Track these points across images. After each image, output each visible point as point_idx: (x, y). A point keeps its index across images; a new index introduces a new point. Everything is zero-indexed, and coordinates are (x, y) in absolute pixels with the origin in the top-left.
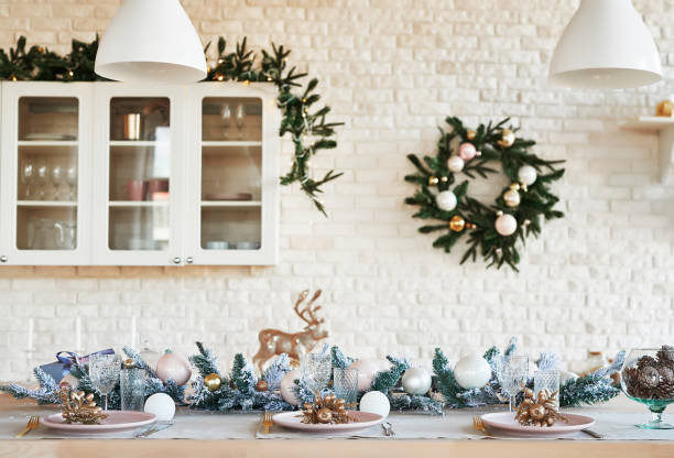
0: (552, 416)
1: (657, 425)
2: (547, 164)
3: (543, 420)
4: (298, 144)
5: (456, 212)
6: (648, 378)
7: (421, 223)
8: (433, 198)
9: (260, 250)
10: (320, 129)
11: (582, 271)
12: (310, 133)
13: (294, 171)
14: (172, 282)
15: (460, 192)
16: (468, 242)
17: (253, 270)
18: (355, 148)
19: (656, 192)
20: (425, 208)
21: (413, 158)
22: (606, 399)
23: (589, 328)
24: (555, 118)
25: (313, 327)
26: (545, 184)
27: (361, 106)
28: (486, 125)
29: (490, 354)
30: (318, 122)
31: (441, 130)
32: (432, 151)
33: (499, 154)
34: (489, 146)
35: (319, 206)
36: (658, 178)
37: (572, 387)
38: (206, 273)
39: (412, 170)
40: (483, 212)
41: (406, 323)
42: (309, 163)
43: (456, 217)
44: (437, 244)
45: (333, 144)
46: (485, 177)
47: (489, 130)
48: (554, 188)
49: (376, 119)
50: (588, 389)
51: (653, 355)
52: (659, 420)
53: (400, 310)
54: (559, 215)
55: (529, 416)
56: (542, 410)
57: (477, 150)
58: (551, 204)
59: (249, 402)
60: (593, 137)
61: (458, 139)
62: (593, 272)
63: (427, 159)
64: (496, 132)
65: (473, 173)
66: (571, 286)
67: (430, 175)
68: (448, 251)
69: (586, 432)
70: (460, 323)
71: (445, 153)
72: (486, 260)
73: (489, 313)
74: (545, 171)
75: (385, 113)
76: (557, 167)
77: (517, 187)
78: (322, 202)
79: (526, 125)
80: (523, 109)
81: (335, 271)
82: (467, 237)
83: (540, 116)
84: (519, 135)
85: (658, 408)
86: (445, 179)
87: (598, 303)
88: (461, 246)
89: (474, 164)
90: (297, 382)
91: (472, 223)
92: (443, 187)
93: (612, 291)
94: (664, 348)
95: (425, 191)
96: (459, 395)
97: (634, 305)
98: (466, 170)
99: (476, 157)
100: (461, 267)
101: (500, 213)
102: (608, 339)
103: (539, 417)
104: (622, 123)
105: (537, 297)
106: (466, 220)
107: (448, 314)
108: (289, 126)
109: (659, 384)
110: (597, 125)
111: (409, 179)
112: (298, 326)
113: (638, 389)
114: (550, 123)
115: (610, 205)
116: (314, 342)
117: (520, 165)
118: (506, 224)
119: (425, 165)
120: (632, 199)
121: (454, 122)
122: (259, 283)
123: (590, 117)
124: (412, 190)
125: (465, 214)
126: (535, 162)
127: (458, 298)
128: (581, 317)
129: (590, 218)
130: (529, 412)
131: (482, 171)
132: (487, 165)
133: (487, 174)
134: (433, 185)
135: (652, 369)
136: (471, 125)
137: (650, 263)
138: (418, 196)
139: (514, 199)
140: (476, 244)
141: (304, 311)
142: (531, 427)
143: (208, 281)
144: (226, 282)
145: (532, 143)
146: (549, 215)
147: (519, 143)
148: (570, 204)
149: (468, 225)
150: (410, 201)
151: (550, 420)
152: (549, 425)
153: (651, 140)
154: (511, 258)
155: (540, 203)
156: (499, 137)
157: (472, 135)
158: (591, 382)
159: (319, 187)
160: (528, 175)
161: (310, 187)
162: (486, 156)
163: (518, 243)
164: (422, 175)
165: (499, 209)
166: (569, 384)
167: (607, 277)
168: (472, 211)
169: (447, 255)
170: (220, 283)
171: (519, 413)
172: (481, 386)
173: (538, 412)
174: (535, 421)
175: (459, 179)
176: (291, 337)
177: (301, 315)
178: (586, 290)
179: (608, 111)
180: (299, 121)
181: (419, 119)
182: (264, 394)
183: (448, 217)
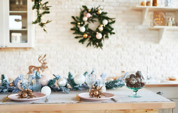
0: (101, 94)
1: (135, 96)
2: (111, 19)
3: (98, 96)
4: (38, 12)
5: (85, 32)
6: (132, 81)
7: (76, 35)
8: (79, 29)
9: (27, 43)
10: (45, 8)
11: (120, 49)
12: (42, 9)
13: (37, 20)
14: (3, 52)
15: (86, 27)
16: (89, 41)
17: (27, 49)
18: (57, 14)
19: (140, 27)
20: (76, 31)
21: (73, 17)
22: (121, 87)
23: (122, 65)
24: (113, 6)
25: (44, 65)
26: (110, 25)
27: (58, 2)
28: (94, 8)
29: (86, 73)
30: (44, 6)
31: (81, 9)
32: (78, 15)
33: (97, 16)
34: (95, 14)
35: (45, 30)
36: (141, 23)
37: (111, 83)
38: (14, 50)
39: (73, 20)
40: (93, 32)
41: (71, 64)
42: (41, 18)
43: (85, 34)
44: (80, 41)
45: (49, 12)
46: (93, 22)
47: (95, 10)
48: (112, 26)
49: (63, 6)
50: (116, 84)
51: (135, 74)
52: (136, 95)
53: (70, 60)
54: (114, 33)
55: (93, 94)
56: (97, 93)
57: (91, 15)
58: (111, 30)
59: (6, 90)
60: (124, 12)
61: (86, 12)
62: (123, 49)
63: (77, 17)
64: (96, 10)
65: (90, 21)
66: (117, 53)
67: (78, 22)
68: (83, 43)
69: (112, 99)
70: (87, 64)
71: (82, 16)
72: (94, 46)
73: (95, 61)
74: (110, 21)
75: (65, 4)
76: (113, 20)
77: (102, 25)
78: (45, 29)
79: (105, 8)
80: (104, 4)
81: (51, 49)
82: (88, 39)
83: (109, 6)
84: (103, 11)
85: (136, 91)
86: (82, 23)
87: (124, 58)
88: (87, 42)
89: (90, 19)
90: (21, 83)
91: (90, 36)
92: (81, 25)
93: (128, 54)
94: (138, 72)
95: (77, 26)
96: (75, 87)
97: (134, 58)
98: (88, 20)
99: (91, 17)
100: (87, 48)
101: (97, 33)
102: (127, 68)
103: (96, 95)
104: (131, 8)
105: (108, 56)
106: (88, 35)
107: (83, 61)
108: (36, 7)
109: (136, 83)
110: (125, 9)
111: (72, 23)
112: (40, 65)
113: (129, 84)
114: (112, 8)
115: (128, 31)
116: (44, 69)
117: (103, 19)
118: (99, 36)
119: (76, 19)
120: (134, 29)
121: (85, 7)
122: (29, 52)
123: (123, 6)
124: (72, 26)
125: (88, 33)
126: (107, 19)
127: (86, 56)
128: (120, 62)
129: (122, 35)
130: (93, 93)
131: (92, 21)
132: (94, 19)
133: (94, 22)
134: (79, 25)
135: (134, 78)
136: (89, 8)
137: (138, 47)
138: (74, 28)
139: (101, 29)
140: (91, 42)
141: (41, 60)
142: (94, 98)
143: (14, 52)
144: (20, 52)
145: (106, 13)
146: (111, 33)
147: (103, 13)
148: (117, 30)
149: (88, 36)
150: (72, 29)
151: (100, 96)
152: (100, 98)
153: (139, 13)
154: (101, 45)
155: (108, 30)
156: (97, 11)
157: (90, 11)
158: (116, 82)
159: (44, 25)
160: (105, 22)
161: (42, 25)
162: (94, 17)
163: (102, 41)
164: (75, 22)
165: (97, 32)
166: (110, 82)
167: (127, 51)
168: (90, 32)
169: (83, 45)
170: (18, 53)
171: (90, 94)
172: (82, 84)
173: (96, 93)
174: (95, 96)
175: (86, 23)
176: (37, 68)
177: (40, 62)
178: (121, 54)
179: (127, 5)
180: (39, 5)
181: (75, 6)
182: (12, 87)
183: (83, 34)
